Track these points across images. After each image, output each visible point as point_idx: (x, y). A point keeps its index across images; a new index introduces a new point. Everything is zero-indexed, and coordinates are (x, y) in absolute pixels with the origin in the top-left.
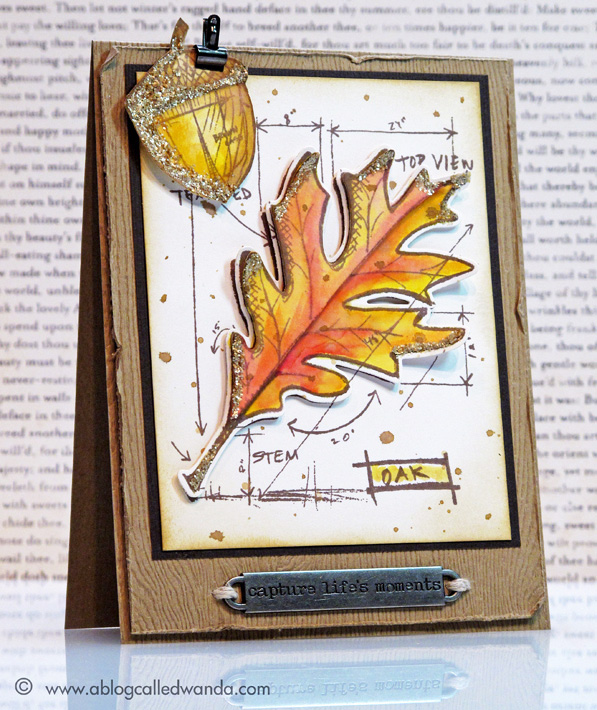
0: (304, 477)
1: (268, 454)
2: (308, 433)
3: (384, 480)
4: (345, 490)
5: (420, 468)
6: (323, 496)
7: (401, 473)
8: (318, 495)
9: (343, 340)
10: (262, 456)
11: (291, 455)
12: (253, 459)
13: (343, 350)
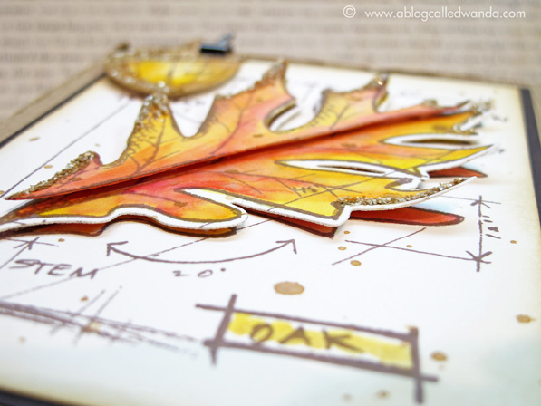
0: (85, 299)
1: (43, 265)
2: (136, 257)
3: (252, 335)
4: (153, 331)
5: (347, 337)
6: (103, 328)
7: (299, 334)
8: (94, 326)
9: (257, 184)
10: (31, 265)
11: (84, 272)
12: (13, 264)
13: (252, 191)
